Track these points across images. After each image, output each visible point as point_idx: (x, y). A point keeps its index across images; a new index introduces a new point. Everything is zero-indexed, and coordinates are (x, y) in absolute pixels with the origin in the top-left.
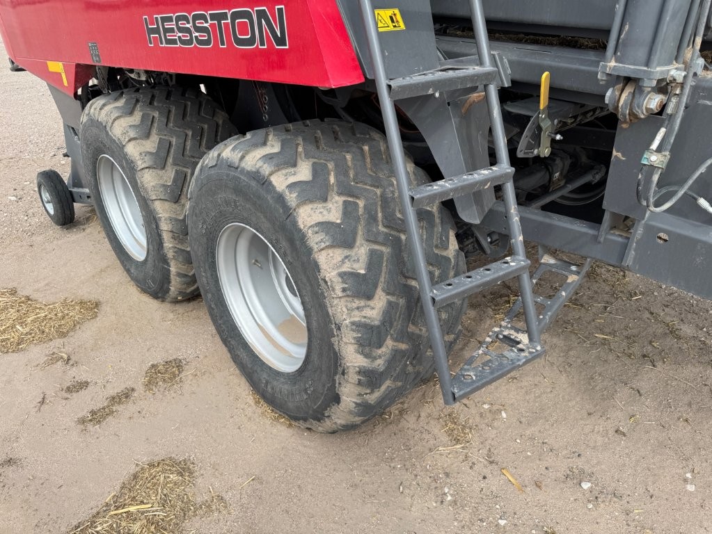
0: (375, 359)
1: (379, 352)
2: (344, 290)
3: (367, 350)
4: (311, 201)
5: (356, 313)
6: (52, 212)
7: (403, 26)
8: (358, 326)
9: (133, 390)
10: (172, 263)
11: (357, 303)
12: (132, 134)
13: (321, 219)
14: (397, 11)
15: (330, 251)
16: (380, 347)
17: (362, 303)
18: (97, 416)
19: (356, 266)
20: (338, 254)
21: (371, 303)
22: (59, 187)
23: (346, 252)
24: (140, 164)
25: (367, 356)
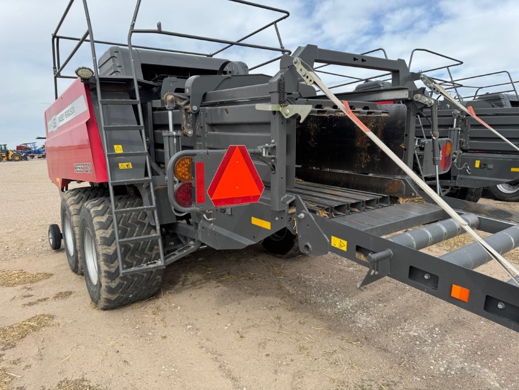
0: (110, 268)
1: (112, 265)
2: (101, 242)
3: (107, 264)
4: (98, 216)
5: (104, 250)
6: (51, 243)
7: (131, 167)
8: (104, 254)
9: (48, 298)
10: (79, 253)
11: (105, 247)
12: (72, 202)
13: (99, 221)
14: (130, 163)
15: (99, 230)
16: (112, 263)
17: (107, 247)
18: (30, 304)
19: (106, 235)
20: (101, 231)
21: (110, 247)
22: (56, 231)
23: (104, 231)
24: (73, 213)
25: (108, 266)
